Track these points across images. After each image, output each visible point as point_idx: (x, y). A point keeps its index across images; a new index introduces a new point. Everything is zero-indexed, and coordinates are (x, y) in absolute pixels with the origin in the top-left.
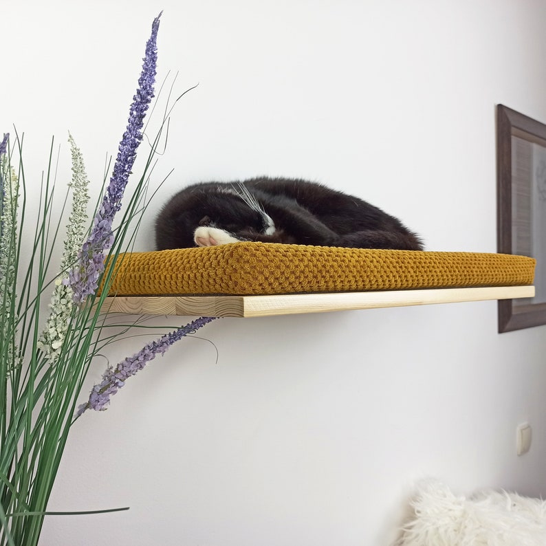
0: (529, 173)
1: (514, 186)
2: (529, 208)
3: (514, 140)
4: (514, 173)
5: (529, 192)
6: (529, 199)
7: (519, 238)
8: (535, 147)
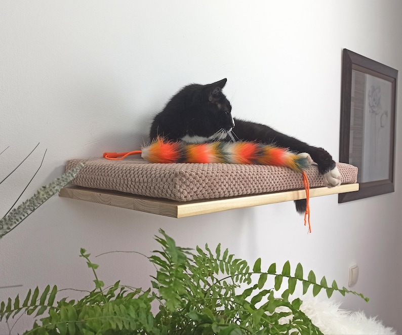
0: (363, 95)
1: (352, 103)
2: (362, 118)
3: (354, 73)
4: (353, 95)
5: (363, 108)
6: (362, 111)
7: (354, 138)
8: (368, 76)
